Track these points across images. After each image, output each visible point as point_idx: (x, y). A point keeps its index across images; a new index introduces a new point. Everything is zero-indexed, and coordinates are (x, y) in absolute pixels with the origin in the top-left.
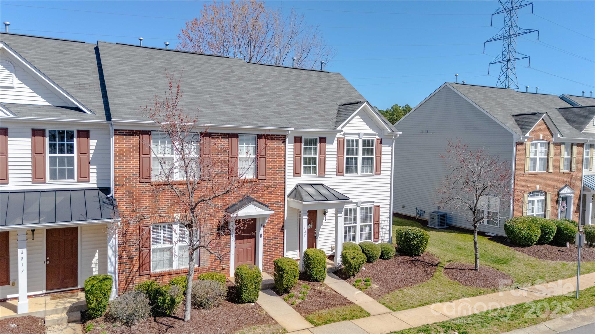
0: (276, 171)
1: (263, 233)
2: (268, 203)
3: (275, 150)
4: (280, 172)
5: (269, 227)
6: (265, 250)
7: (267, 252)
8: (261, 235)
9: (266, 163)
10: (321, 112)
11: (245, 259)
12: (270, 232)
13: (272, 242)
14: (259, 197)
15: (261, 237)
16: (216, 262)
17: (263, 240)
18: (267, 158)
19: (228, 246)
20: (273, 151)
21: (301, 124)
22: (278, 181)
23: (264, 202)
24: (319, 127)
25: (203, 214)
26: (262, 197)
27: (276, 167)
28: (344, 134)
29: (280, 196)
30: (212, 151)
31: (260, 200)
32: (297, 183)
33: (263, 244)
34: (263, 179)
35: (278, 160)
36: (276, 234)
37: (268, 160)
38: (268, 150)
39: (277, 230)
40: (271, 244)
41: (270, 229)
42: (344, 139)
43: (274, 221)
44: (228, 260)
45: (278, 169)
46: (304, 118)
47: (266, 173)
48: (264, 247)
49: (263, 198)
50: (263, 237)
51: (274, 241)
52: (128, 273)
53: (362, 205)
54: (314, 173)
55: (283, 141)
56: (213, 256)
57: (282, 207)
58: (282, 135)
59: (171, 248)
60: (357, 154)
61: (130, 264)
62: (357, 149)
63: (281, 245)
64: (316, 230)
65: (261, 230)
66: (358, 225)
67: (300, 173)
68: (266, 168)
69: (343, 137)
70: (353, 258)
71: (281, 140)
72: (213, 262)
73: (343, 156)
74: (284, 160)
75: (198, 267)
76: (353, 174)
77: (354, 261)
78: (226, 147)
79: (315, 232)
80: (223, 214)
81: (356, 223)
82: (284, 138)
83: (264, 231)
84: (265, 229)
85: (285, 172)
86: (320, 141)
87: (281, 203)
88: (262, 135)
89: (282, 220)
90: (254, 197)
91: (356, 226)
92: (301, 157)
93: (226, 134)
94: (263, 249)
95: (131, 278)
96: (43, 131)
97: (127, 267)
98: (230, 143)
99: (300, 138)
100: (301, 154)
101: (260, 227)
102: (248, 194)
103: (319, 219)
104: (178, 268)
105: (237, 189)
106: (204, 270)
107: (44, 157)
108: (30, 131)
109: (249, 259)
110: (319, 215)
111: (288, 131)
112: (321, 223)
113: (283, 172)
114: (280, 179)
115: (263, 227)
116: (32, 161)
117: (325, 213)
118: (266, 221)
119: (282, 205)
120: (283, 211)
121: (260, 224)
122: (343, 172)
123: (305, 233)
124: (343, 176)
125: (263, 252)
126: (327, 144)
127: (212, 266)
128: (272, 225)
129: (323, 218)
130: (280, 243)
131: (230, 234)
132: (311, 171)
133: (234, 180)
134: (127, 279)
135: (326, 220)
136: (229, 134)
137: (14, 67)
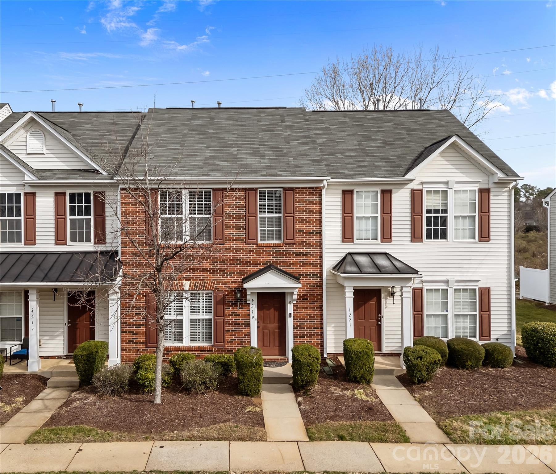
0: (309, 233)
1: (294, 312)
2: (299, 275)
3: (307, 207)
4: (315, 235)
5: (301, 306)
6: (296, 335)
7: (300, 337)
8: (290, 314)
9: (295, 223)
10: (392, 158)
11: (271, 345)
12: (303, 312)
13: (307, 325)
14: (286, 266)
15: (290, 317)
16: (232, 342)
17: (294, 321)
18: (297, 218)
19: (248, 324)
20: (305, 208)
21: (353, 173)
22: (312, 246)
23: (294, 273)
24: (379, 176)
25: (215, 283)
26: (291, 266)
27: (309, 229)
28: (422, 183)
29: (315, 266)
30: (226, 209)
31: (288, 271)
32: (347, 251)
33: (294, 326)
34: (290, 244)
35: (311, 220)
36: (312, 316)
37: (297, 220)
38: (297, 207)
39: (313, 310)
40: (306, 327)
41: (303, 308)
42: (421, 191)
43: (309, 298)
44: (248, 342)
45: (311, 232)
46: (360, 166)
47: (295, 236)
48: (295, 331)
49: (292, 268)
50: (294, 317)
51: (309, 324)
52: (135, 343)
53: (456, 284)
54: (375, 238)
55: (319, 195)
56: (229, 335)
57: (319, 280)
58: (317, 188)
59: (181, 321)
60: (445, 211)
61: (137, 334)
62: (446, 205)
63: (319, 330)
64: (380, 317)
65: (290, 309)
66: (450, 314)
67: (352, 238)
68: (295, 230)
69: (420, 187)
70: (418, 358)
71: (316, 193)
72: (229, 342)
73: (420, 214)
74: (319, 220)
75: (212, 346)
76: (440, 240)
77: (419, 362)
78: (242, 205)
79: (380, 319)
80: (240, 284)
81: (447, 311)
82: (319, 190)
83: (294, 310)
84: (296, 308)
85: (322, 235)
86: (382, 195)
87: (317, 275)
88: (289, 188)
89: (319, 297)
90: (280, 266)
91: (447, 315)
92: (352, 217)
93: (242, 189)
94: (294, 333)
95: (138, 350)
96: (64, 194)
97: (133, 336)
98: (247, 200)
99: (351, 192)
100: (352, 213)
101: (289, 305)
102: (271, 262)
103: (383, 301)
104: (189, 345)
105: (257, 255)
106: (219, 351)
107: (65, 219)
108: (53, 194)
109: (277, 344)
110: (383, 295)
111: (322, 181)
112: (385, 306)
113: (319, 235)
114: (315, 244)
115: (292, 304)
116: (55, 224)
117: (392, 294)
118: (295, 297)
119: (319, 278)
120: (321, 286)
121: (289, 301)
122: (422, 237)
123: (350, 317)
124: (422, 243)
125: (294, 337)
126: (393, 199)
127: (228, 346)
128: (305, 304)
129: (390, 300)
130: (318, 328)
131: (250, 310)
132: (370, 235)
133: (252, 244)
134: (134, 350)
135: (394, 304)
136: (246, 189)
137: (44, 134)
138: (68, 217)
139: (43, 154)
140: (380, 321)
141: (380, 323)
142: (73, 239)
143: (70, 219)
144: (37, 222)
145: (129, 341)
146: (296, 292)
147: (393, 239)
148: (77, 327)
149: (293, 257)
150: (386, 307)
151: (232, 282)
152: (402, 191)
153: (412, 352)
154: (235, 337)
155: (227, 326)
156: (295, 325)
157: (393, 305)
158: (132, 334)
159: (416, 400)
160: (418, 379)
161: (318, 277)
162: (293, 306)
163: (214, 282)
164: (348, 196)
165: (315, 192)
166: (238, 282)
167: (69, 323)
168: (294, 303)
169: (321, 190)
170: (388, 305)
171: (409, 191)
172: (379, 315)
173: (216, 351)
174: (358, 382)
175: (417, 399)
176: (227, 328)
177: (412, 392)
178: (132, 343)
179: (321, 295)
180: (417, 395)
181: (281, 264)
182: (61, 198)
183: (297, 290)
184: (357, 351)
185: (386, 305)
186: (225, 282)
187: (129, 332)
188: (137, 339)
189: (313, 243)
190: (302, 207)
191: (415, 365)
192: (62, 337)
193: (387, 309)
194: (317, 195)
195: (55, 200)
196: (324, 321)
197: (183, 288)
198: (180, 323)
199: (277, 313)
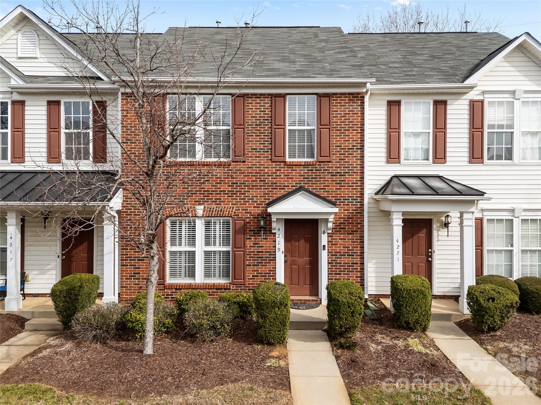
0: (348, 149)
1: (328, 244)
2: (335, 199)
3: (346, 117)
4: (355, 151)
5: (337, 236)
6: (331, 271)
7: (335, 274)
8: (324, 246)
9: (331, 137)
10: (444, 68)
11: (301, 282)
12: (340, 244)
13: (344, 260)
14: (320, 189)
15: (324, 249)
16: (254, 279)
17: (328, 255)
18: (333, 130)
19: (273, 257)
20: (343, 118)
22: (351, 165)
23: (329, 197)
25: (235, 208)
26: (325, 188)
27: (348, 143)
28: (484, 93)
29: (355, 189)
30: (248, 120)
31: (322, 194)
32: (393, 174)
33: (328, 260)
34: (325, 162)
35: (351, 133)
36: (351, 248)
37: (334, 133)
38: (333, 117)
39: (352, 242)
40: (343, 262)
41: (339, 239)
42: (482, 102)
43: (346, 227)
44: (273, 279)
45: (351, 147)
46: (408, 75)
47: (331, 153)
48: (330, 267)
49: (326, 191)
50: (328, 250)
51: (346, 258)
52: (137, 279)
53: (523, 213)
54: (426, 158)
55: (361, 103)
56: (250, 271)
57: (359, 206)
58: (359, 94)
59: (194, 252)
60: (511, 126)
61: (140, 268)
62: (512, 119)
63: (358, 266)
64: (431, 252)
65: (324, 240)
66: (516, 249)
67: (399, 158)
68: (331, 145)
69: (481, 98)
70: (488, 300)
71: (357, 100)
72: (250, 279)
73: (481, 130)
74: (361, 133)
75: (230, 283)
76: (504, 161)
77: (491, 304)
78: (267, 114)
79: (430, 254)
80: (263, 210)
81: (512, 246)
82: (361, 97)
83: (328, 242)
84: (331, 239)
85: (363, 151)
86: (435, 106)
87: (357, 200)
88: (324, 94)
89: (359, 226)
90: (312, 189)
91: (511, 251)
92: (399, 133)
93: (268, 94)
94: (328, 268)
95: (141, 287)
96: (58, 103)
97: (136, 271)
98: (273, 107)
99: (398, 103)
100: (399, 128)
101: (322, 235)
102: (301, 183)
103: (435, 233)
104: (203, 282)
105: (285, 176)
106: (238, 289)
107: (59, 132)
108: (45, 103)
109: (308, 282)
110: (435, 226)
111: (366, 83)
112: (436, 239)
113: (361, 151)
114: (355, 162)
115: (326, 235)
116: (48, 138)
117: (446, 225)
118: (330, 225)
119: (359, 204)
120: (362, 213)
121: (322, 231)
122: (482, 158)
123: (398, 250)
124: (482, 164)
125: (328, 274)
126: (448, 112)
127: (249, 284)
128: (342, 234)
129: (443, 232)
130: (357, 263)
131: (275, 241)
132: (420, 154)
133: (280, 162)
134: (136, 287)
135: (448, 236)
136: (271, 95)
137: (38, 35)
138: (63, 131)
139: (36, 58)
140: (431, 257)
141: (430, 259)
142: (69, 157)
143: (66, 133)
144: (26, 136)
145: (130, 276)
146: (331, 218)
147: (448, 159)
148: (73, 260)
149: (328, 178)
150: (438, 241)
151: (254, 207)
152: (459, 102)
153: (480, 292)
154: (257, 273)
155: (248, 260)
156: (330, 260)
157: (446, 238)
158: (134, 268)
159: (490, 354)
160: (489, 326)
161: (358, 202)
162: (328, 236)
163: (233, 207)
164: (394, 108)
165: (355, 99)
166: (262, 207)
167: (63, 255)
168: (328, 233)
169: (363, 97)
170: (440, 238)
171: (467, 102)
172: (430, 250)
173: (235, 289)
174: (411, 329)
175: (490, 352)
176: (247, 263)
177: (481, 343)
178: (134, 279)
179: (362, 223)
180: (489, 347)
181: (313, 186)
182: (54, 107)
183: (333, 216)
184: (410, 290)
185: (438, 238)
186: (246, 207)
187: (130, 265)
188: (140, 273)
189: (353, 161)
190: (340, 117)
191: (487, 308)
192: (54, 272)
193: (440, 243)
194: (358, 103)
195: (47, 110)
196: (366, 255)
197: (195, 214)
198: (192, 255)
199: (308, 246)
